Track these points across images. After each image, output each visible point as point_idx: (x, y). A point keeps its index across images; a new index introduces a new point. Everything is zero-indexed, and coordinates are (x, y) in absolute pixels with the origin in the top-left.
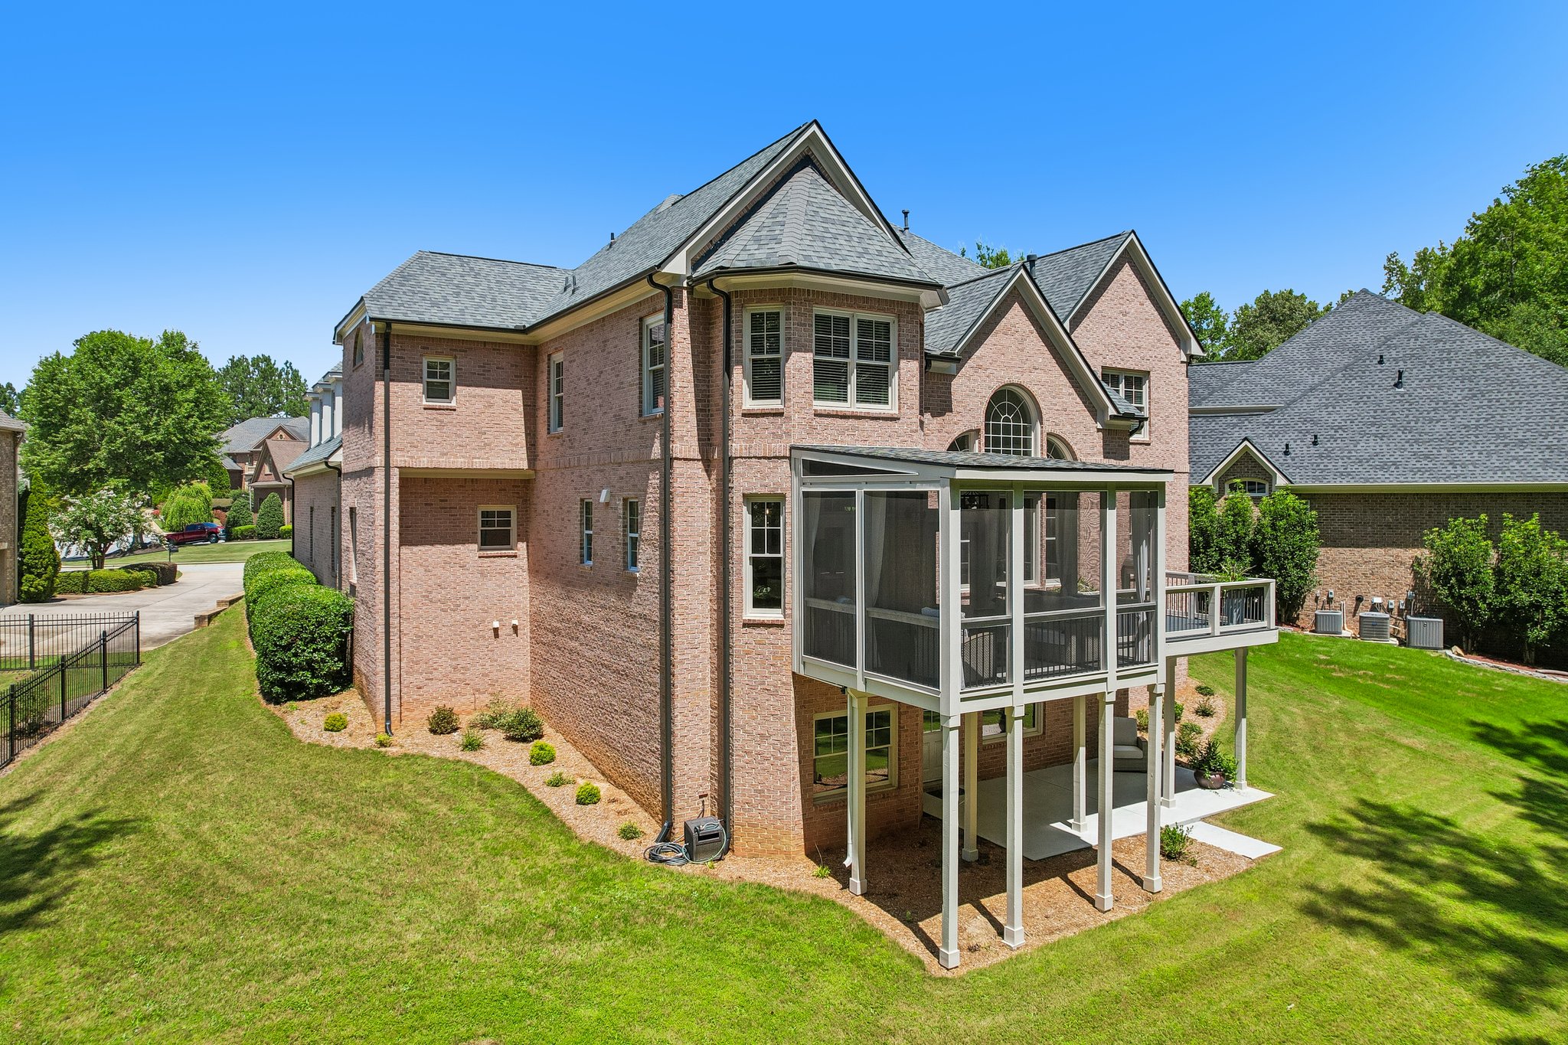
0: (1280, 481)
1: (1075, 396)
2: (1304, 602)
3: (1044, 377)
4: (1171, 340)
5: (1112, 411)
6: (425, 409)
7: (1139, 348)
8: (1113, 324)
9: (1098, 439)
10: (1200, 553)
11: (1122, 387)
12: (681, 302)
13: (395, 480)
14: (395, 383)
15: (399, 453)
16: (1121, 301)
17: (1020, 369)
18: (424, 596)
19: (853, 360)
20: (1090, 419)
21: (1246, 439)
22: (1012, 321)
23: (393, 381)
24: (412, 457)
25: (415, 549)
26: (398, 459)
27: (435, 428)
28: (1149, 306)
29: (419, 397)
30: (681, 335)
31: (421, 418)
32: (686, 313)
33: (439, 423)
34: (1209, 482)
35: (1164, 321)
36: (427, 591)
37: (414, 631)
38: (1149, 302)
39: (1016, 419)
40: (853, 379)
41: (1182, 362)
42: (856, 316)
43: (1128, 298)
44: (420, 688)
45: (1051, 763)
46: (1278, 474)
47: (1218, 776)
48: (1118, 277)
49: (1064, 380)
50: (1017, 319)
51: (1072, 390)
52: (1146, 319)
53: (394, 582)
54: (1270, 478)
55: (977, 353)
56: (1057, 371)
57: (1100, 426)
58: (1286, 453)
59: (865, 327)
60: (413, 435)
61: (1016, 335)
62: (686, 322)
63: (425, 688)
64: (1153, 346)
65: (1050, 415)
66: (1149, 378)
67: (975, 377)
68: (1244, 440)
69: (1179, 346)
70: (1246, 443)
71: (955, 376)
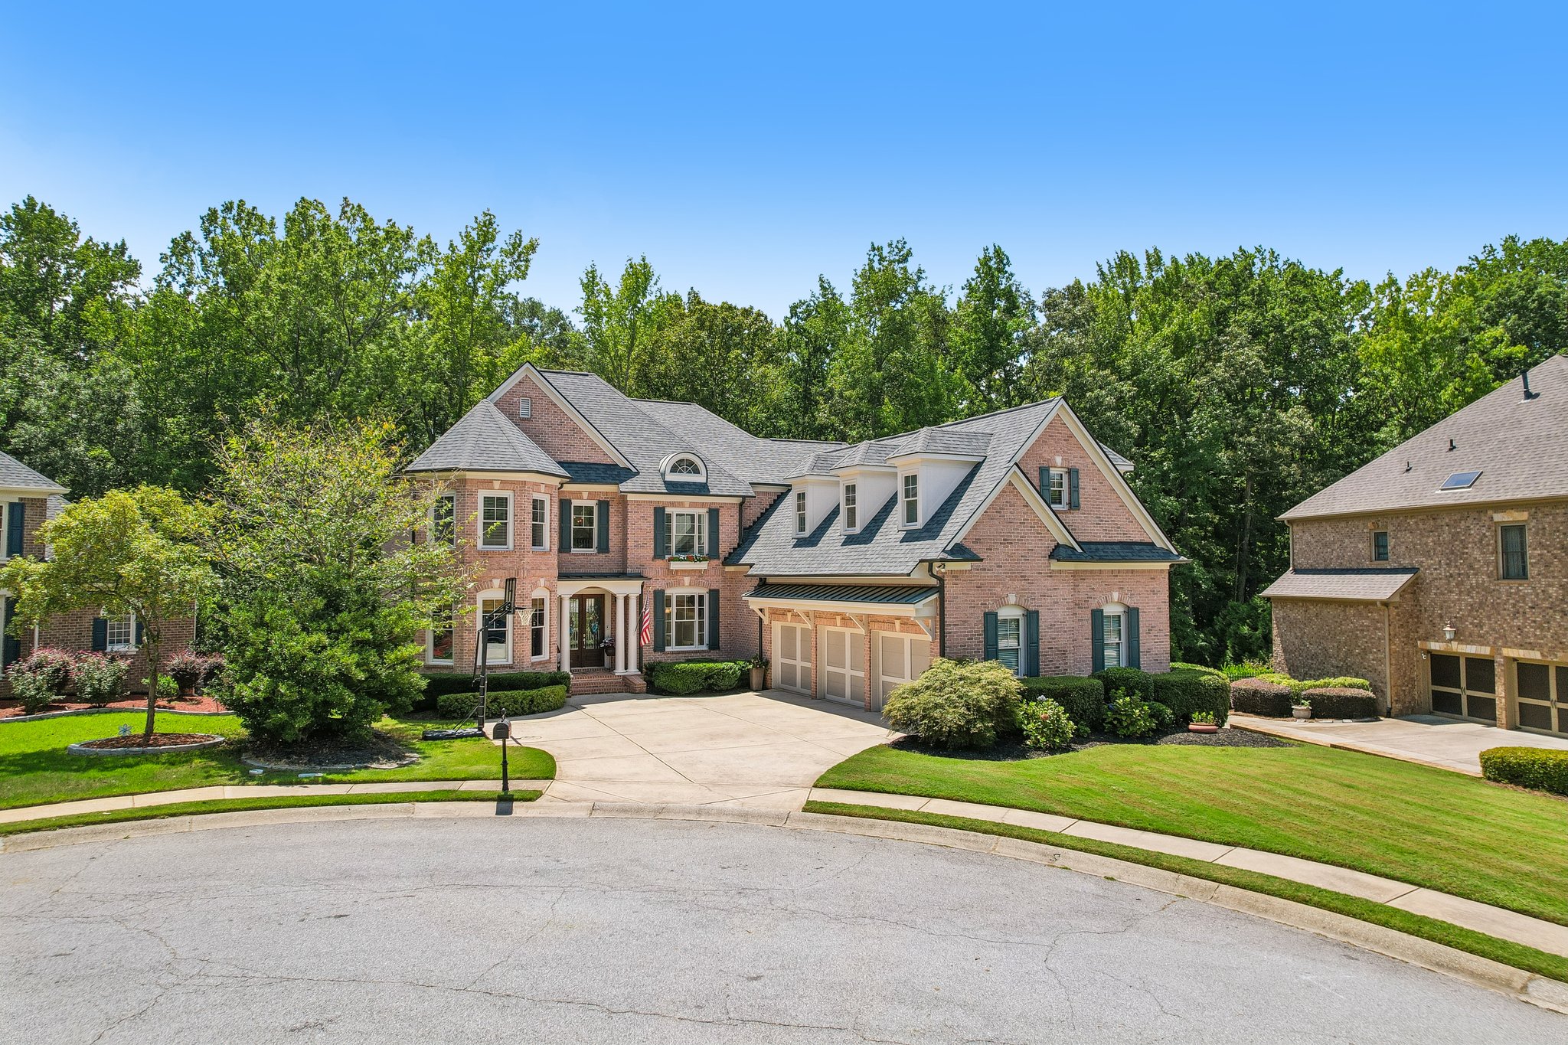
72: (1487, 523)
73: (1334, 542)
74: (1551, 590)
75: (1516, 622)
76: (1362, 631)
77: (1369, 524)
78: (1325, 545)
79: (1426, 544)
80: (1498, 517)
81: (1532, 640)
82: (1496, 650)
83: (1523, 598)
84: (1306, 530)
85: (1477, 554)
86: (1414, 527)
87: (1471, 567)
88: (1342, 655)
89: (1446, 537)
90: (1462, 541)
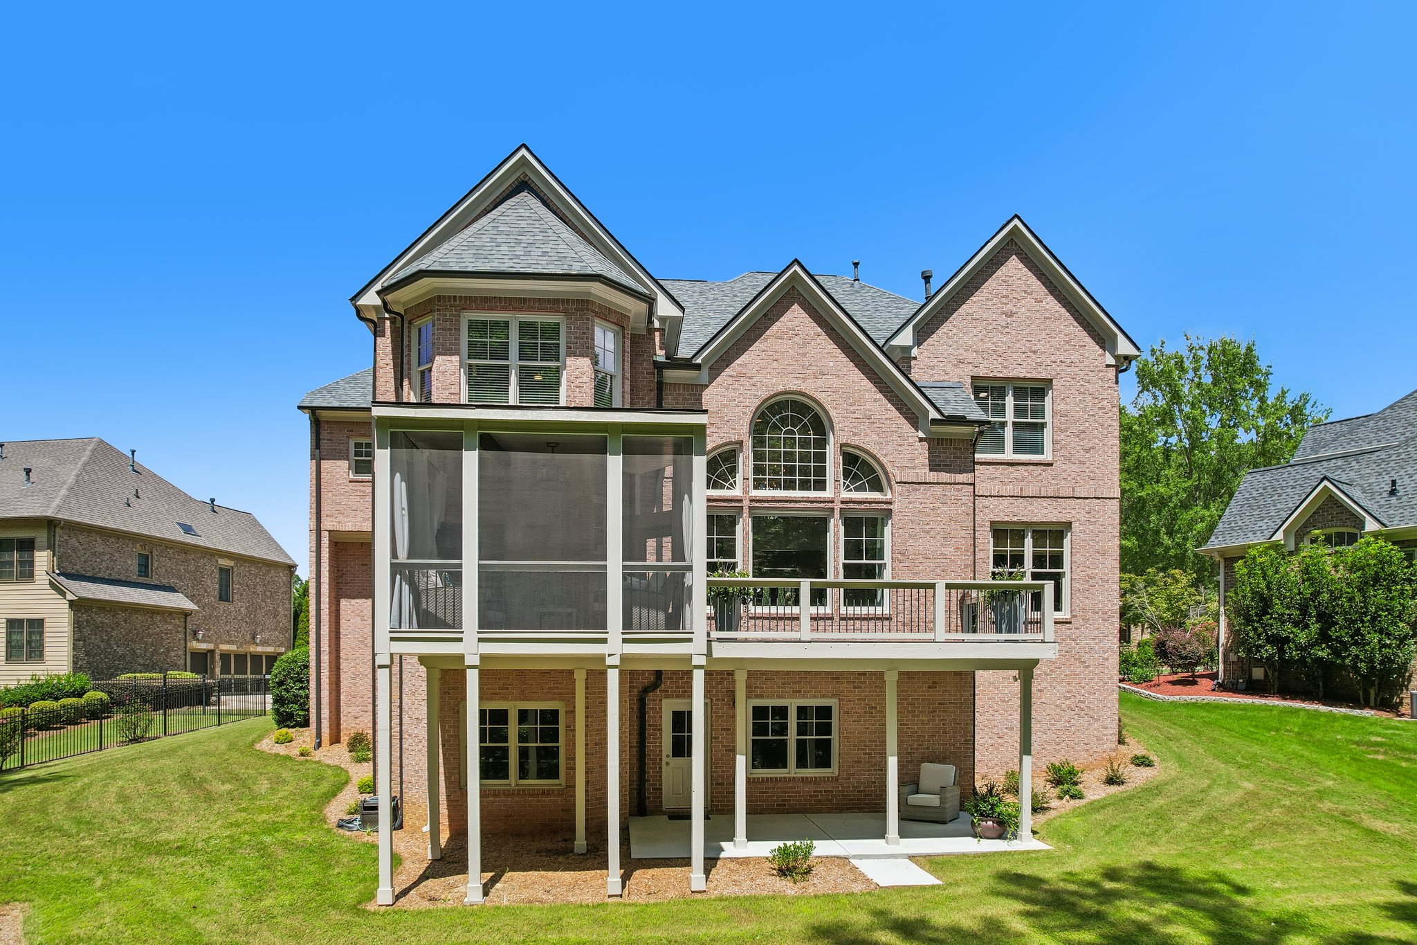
0: (1371, 526)
1: (885, 401)
2: (1409, 681)
3: (836, 383)
4: (1089, 340)
5: (933, 414)
6: (350, 482)
7: (1034, 352)
8: (990, 327)
9: (922, 451)
10: (1254, 621)
11: (1010, 401)
12: (384, 331)
13: (325, 541)
14: (325, 461)
15: (329, 519)
16: (1004, 300)
17: (801, 376)
18: (360, 641)
19: (514, 361)
20: (907, 427)
21: (1325, 478)
22: (789, 324)
23: (324, 459)
24: (339, 522)
25: (353, 601)
26: (327, 524)
27: (358, 497)
28: (1051, 303)
29: (345, 472)
30: (384, 361)
31: (347, 489)
32: (389, 341)
33: (361, 494)
34: (1279, 536)
35: (1076, 319)
36: (363, 637)
37: (352, 670)
38: (1050, 298)
39: (804, 430)
40: (513, 379)
41: (1108, 366)
42: (515, 319)
43: (1015, 295)
44: (357, 718)
45: (848, 809)
46: (1368, 518)
47: (990, 823)
48: (999, 273)
49: (867, 384)
50: (797, 322)
51: (879, 396)
52: (1046, 318)
53: (324, 626)
54: (1361, 524)
55: (739, 361)
56: (857, 375)
57: (921, 434)
58: (1393, 493)
59: (526, 329)
60: (340, 503)
61: (796, 339)
62: (389, 349)
63: (361, 719)
64: (1058, 349)
65: (846, 424)
66: (1051, 388)
67: (736, 386)
68: (1322, 480)
69: (1103, 348)
70: (1326, 483)
71: (707, 386)
72: (215, 564)
73: (104, 554)
74: (242, 609)
75: (227, 628)
76: (167, 634)
77: (138, 545)
78: (94, 554)
79: (179, 570)
80: (221, 562)
81: (233, 639)
82: (217, 646)
83: (230, 613)
84: (72, 535)
85: (209, 582)
86: (172, 555)
87: (206, 591)
88: (148, 655)
89: (192, 568)
90: (201, 572)
